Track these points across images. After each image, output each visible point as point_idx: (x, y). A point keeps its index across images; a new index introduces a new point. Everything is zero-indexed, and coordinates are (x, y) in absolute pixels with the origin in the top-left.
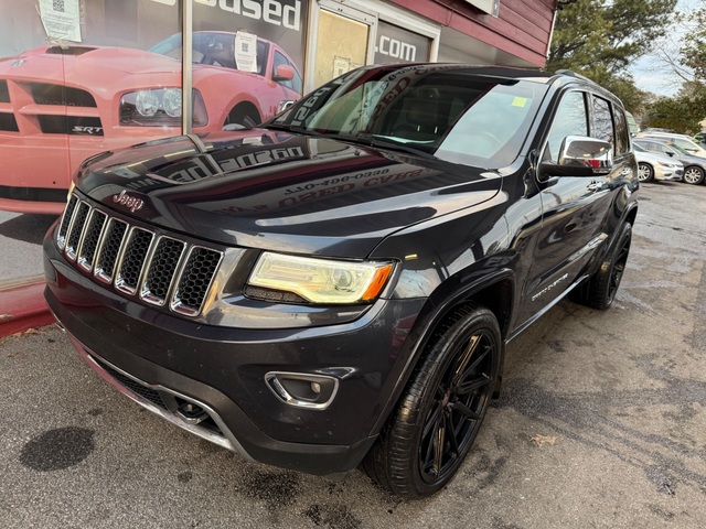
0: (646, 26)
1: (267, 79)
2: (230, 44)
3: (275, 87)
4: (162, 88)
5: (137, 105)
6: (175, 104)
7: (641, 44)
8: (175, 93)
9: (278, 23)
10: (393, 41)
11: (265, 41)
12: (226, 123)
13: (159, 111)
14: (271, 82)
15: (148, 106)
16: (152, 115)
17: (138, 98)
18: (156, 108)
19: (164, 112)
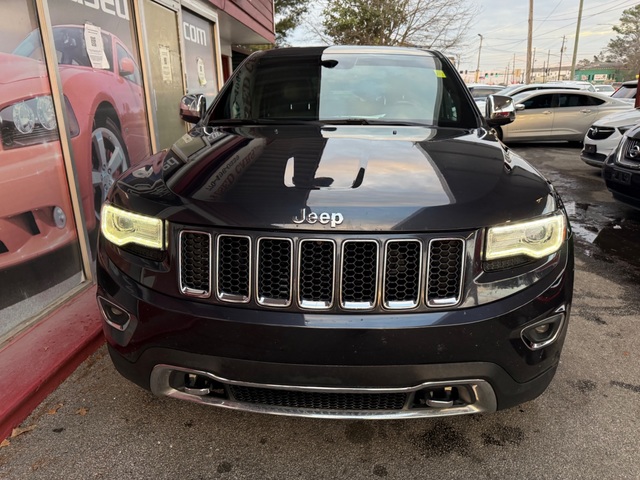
0: (292, 5)
1: (115, 74)
2: (80, 39)
3: (122, 82)
4: (33, 97)
5: (15, 121)
6: (48, 114)
7: (292, 18)
8: (45, 101)
9: (113, 13)
10: (191, 27)
11: (108, 33)
12: (94, 129)
13: (36, 125)
14: (119, 78)
15: (25, 121)
16: (30, 131)
17: (14, 115)
18: (33, 122)
19: (40, 126)
